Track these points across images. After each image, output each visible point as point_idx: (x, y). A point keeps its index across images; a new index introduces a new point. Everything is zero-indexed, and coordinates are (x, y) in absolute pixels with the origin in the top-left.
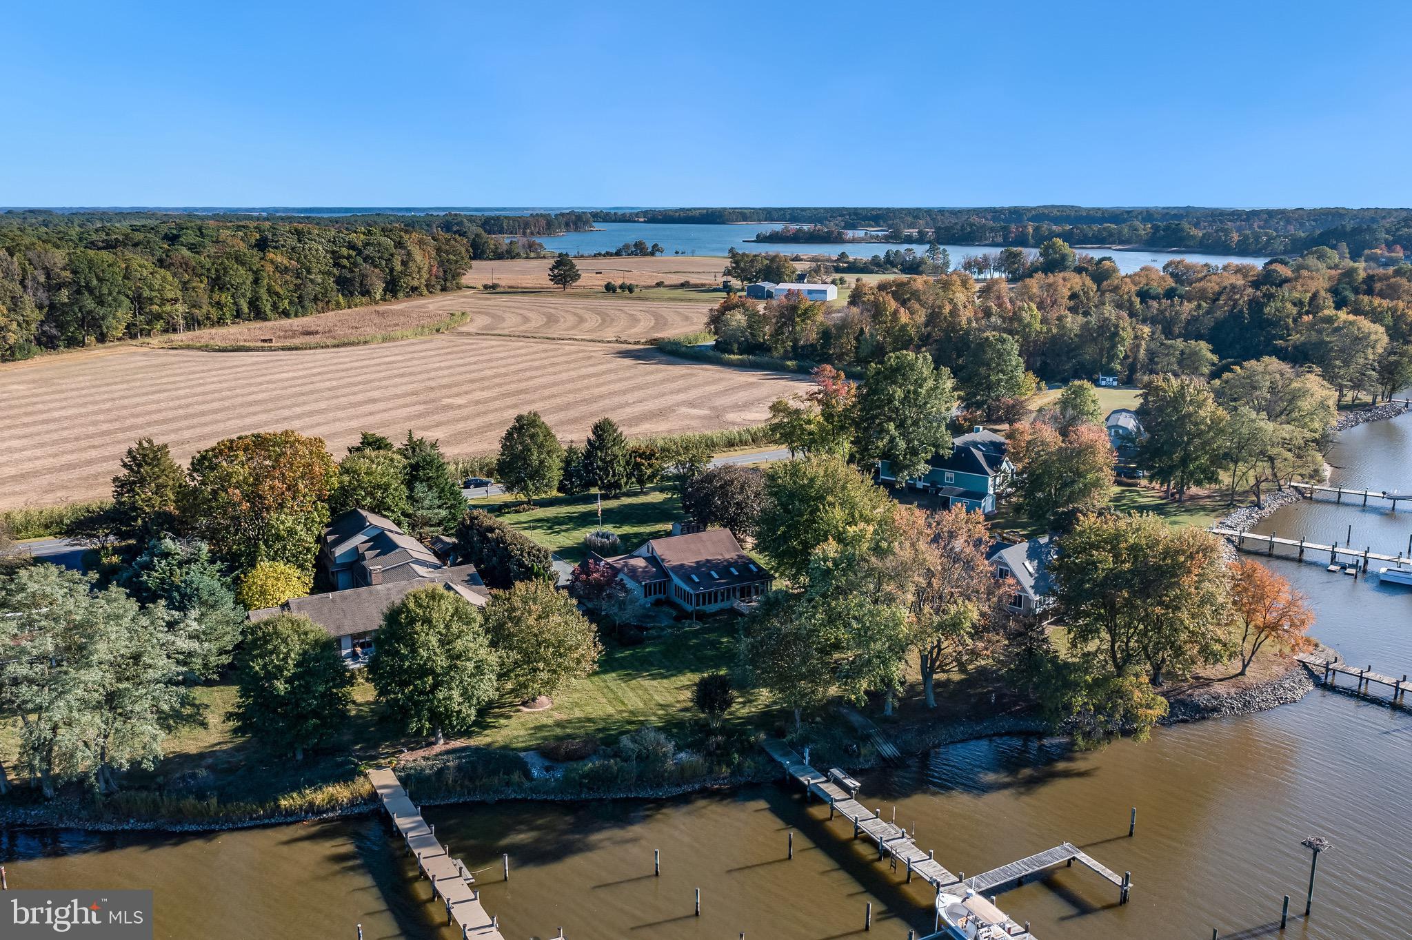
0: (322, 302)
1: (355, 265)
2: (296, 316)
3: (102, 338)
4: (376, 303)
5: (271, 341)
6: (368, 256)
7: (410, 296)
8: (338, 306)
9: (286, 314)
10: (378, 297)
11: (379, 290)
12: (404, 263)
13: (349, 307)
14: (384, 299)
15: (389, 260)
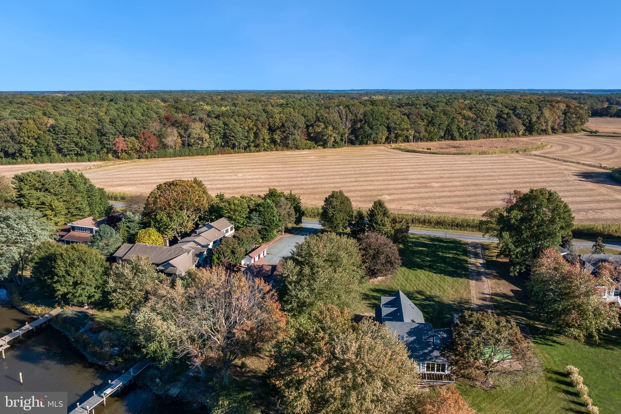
0: (487, 133)
1: (510, 117)
2: (471, 139)
3: (375, 143)
4: (519, 136)
5: (430, 149)
6: (518, 114)
7: (541, 134)
8: (496, 136)
9: (466, 138)
10: (521, 133)
11: (522, 129)
12: (538, 118)
13: (502, 137)
14: (524, 135)
15: (530, 115)
